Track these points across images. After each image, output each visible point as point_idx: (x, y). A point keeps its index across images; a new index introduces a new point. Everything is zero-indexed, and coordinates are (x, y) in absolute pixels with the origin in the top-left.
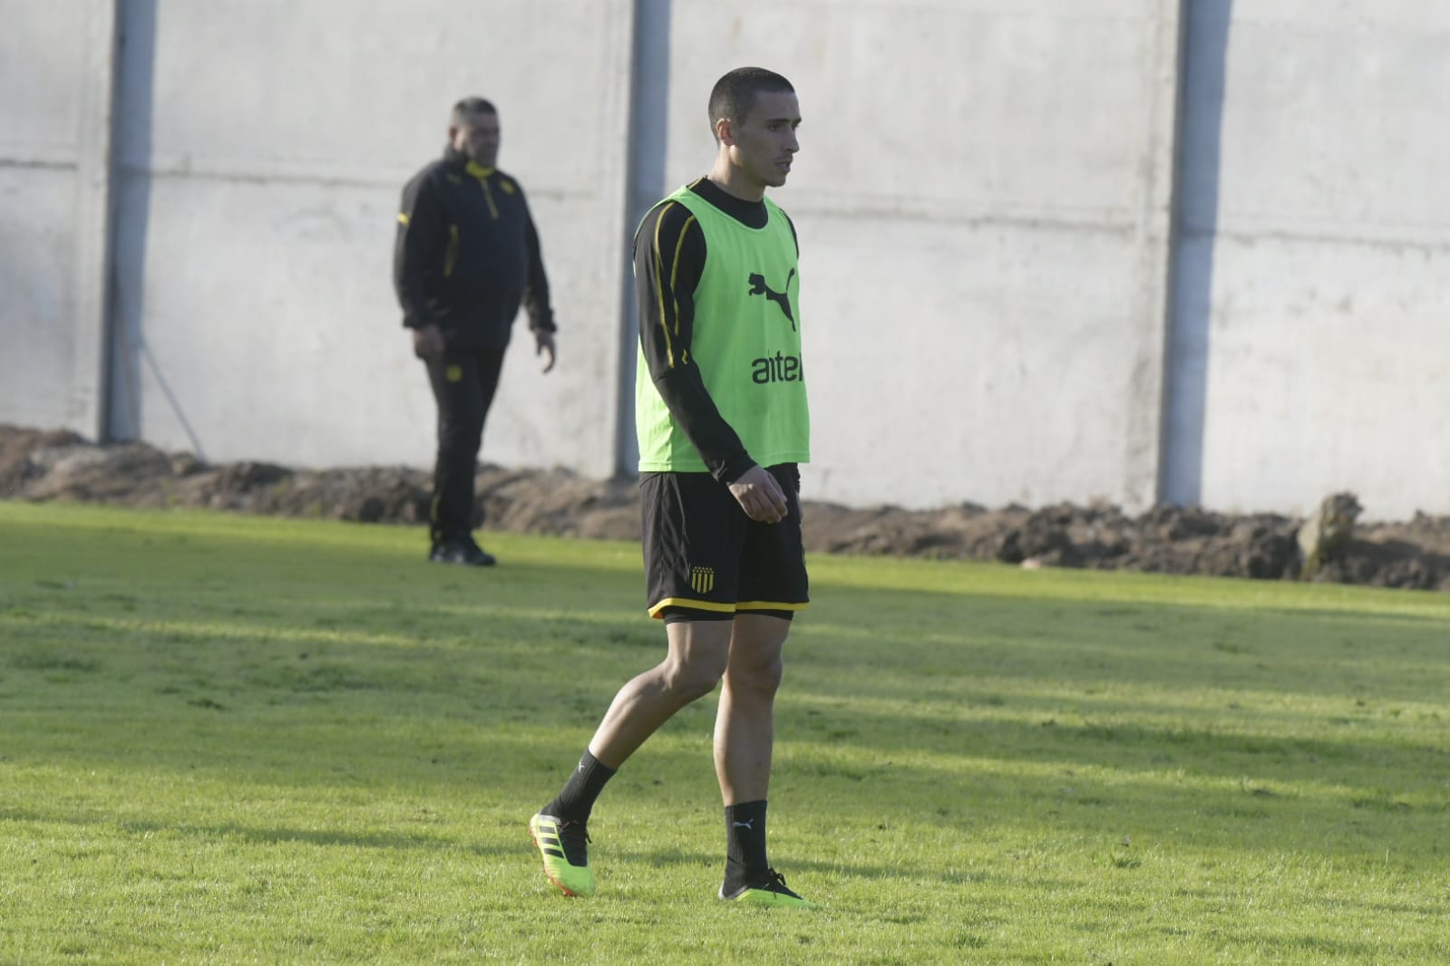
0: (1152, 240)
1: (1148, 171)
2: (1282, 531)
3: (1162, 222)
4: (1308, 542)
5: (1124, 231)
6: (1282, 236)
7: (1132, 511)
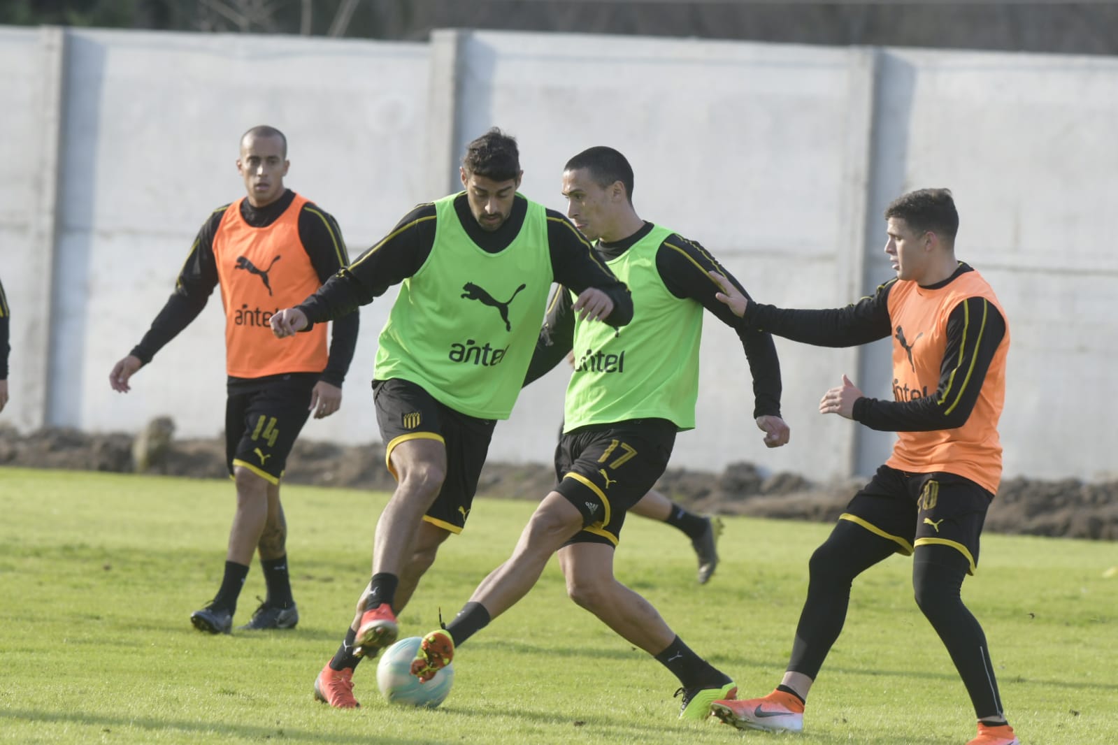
0: (40, 236)
1: (38, 185)
2: (123, 445)
3: (47, 222)
4: (140, 451)
5: (22, 229)
6: (132, 233)
7: (25, 430)
